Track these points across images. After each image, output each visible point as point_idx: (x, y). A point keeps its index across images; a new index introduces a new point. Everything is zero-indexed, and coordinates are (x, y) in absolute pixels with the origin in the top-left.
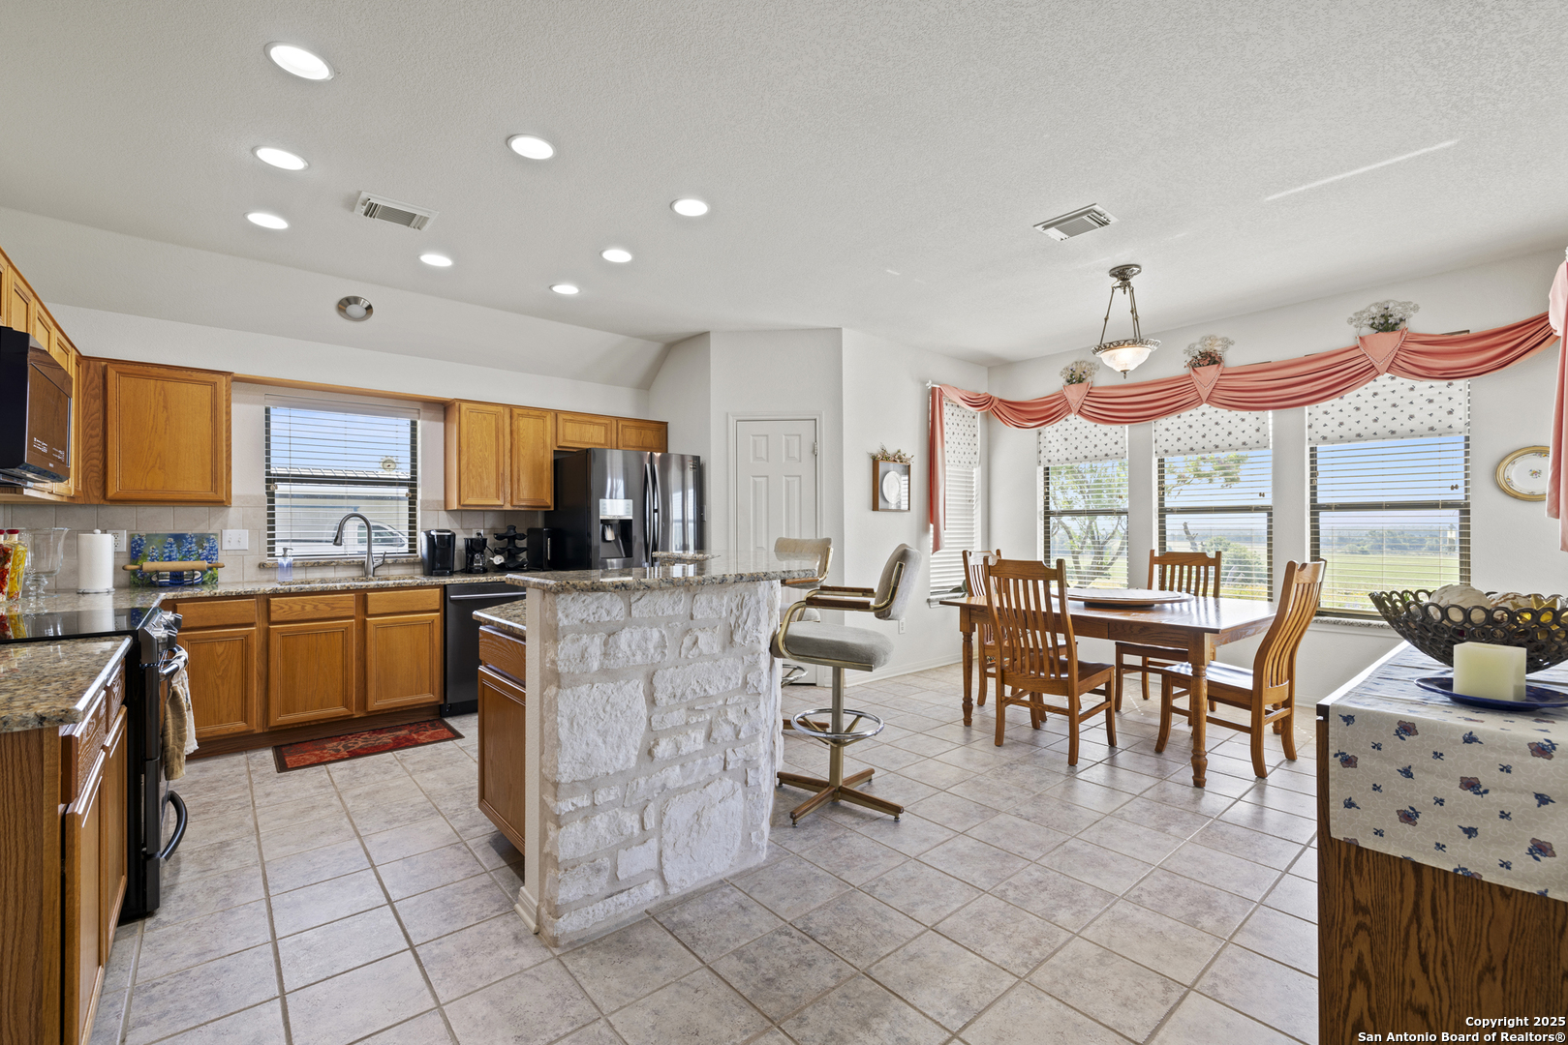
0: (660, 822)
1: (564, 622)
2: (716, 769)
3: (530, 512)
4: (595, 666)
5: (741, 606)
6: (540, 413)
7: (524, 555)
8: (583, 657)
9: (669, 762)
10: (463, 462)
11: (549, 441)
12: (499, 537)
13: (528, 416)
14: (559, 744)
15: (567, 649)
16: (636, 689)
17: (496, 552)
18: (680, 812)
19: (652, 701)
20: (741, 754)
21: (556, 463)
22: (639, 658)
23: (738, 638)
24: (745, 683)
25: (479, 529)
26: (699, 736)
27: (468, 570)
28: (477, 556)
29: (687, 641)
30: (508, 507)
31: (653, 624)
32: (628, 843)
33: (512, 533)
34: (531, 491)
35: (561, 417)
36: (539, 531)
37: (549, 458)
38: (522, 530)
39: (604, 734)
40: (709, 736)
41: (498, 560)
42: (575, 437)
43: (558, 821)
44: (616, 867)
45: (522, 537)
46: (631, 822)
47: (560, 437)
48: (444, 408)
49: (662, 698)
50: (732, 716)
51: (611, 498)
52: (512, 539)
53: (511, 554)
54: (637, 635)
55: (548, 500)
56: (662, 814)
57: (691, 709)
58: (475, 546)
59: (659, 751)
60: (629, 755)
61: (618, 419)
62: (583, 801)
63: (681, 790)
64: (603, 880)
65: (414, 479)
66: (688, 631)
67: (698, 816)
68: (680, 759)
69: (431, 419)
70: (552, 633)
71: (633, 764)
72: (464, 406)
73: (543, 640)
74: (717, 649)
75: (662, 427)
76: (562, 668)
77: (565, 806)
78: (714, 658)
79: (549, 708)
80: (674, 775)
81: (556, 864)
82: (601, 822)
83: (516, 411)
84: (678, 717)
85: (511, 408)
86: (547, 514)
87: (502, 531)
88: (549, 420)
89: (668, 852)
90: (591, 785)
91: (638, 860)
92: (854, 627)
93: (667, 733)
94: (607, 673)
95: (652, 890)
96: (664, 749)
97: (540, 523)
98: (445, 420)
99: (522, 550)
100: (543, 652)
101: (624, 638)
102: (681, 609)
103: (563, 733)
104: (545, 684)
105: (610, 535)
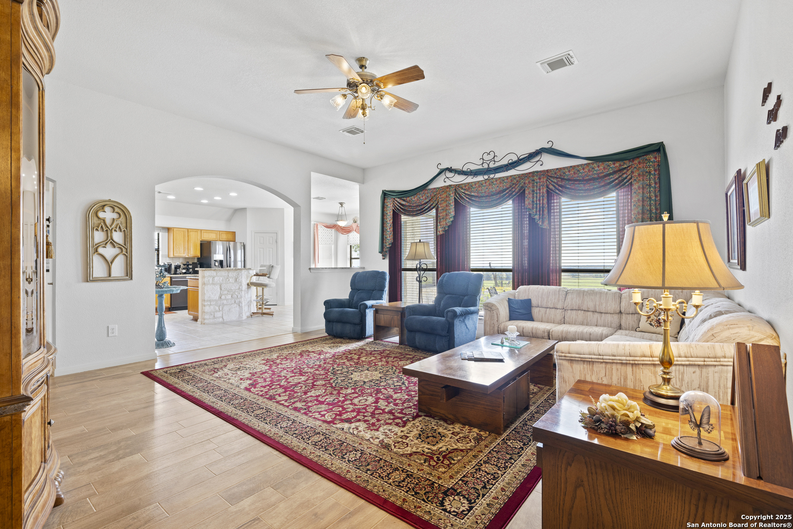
0: (222, 309)
1: (206, 275)
2: (233, 302)
3: (193, 258)
4: (211, 282)
5: (238, 275)
6: (196, 230)
7: (191, 270)
8: (209, 281)
9: (224, 300)
10: (175, 244)
11: (199, 238)
12: (184, 265)
13: (193, 231)
14: (205, 294)
15: (206, 279)
16: (218, 287)
17: (183, 269)
18: (226, 308)
19: (221, 289)
20: (238, 300)
21: (201, 244)
22: (218, 282)
23: (237, 280)
24: (239, 288)
25: (178, 263)
26: (230, 296)
27: (175, 273)
28: (178, 270)
29: (227, 280)
30: (187, 256)
31: (221, 277)
32: (217, 311)
33: (188, 264)
34: (194, 252)
35: (202, 231)
36: (196, 263)
37: (199, 243)
38: (191, 263)
39: (212, 293)
40: (232, 296)
41: (184, 271)
42: (207, 237)
43: (205, 306)
44: (214, 315)
45: (191, 265)
46: (217, 308)
47: (202, 237)
48: (168, 229)
49: (223, 289)
50: (236, 293)
51: (218, 254)
52: (188, 265)
53: (188, 269)
54: (218, 278)
55: (199, 255)
56: (223, 308)
57: (228, 291)
58: (177, 267)
59: (222, 297)
60: (217, 297)
61: (220, 231)
62: (209, 303)
63: (226, 305)
64: (212, 316)
65: (158, 249)
66: (228, 278)
67: (230, 309)
68: (226, 299)
69: (164, 232)
70: (204, 277)
71: (217, 299)
72: (175, 229)
73: (202, 278)
74: (233, 282)
75: (234, 233)
76: (205, 282)
77: (206, 303)
78: (232, 283)
79: (203, 289)
80: (225, 302)
81: (204, 312)
82: (212, 307)
83: (189, 230)
84: (226, 292)
85: (188, 229)
86: (198, 258)
87: (185, 263)
88: (199, 232)
89: (224, 314)
90: (210, 301)
91: (219, 314)
92: (263, 280)
93: (223, 295)
94: (213, 284)
95: (221, 320)
96: (223, 297)
97: (196, 261)
98: (168, 232)
99: (191, 268)
100: (202, 280)
101: (216, 278)
102: (226, 274)
103: (206, 292)
104: (202, 285)
105: (217, 264)
